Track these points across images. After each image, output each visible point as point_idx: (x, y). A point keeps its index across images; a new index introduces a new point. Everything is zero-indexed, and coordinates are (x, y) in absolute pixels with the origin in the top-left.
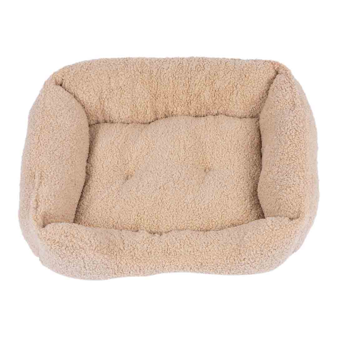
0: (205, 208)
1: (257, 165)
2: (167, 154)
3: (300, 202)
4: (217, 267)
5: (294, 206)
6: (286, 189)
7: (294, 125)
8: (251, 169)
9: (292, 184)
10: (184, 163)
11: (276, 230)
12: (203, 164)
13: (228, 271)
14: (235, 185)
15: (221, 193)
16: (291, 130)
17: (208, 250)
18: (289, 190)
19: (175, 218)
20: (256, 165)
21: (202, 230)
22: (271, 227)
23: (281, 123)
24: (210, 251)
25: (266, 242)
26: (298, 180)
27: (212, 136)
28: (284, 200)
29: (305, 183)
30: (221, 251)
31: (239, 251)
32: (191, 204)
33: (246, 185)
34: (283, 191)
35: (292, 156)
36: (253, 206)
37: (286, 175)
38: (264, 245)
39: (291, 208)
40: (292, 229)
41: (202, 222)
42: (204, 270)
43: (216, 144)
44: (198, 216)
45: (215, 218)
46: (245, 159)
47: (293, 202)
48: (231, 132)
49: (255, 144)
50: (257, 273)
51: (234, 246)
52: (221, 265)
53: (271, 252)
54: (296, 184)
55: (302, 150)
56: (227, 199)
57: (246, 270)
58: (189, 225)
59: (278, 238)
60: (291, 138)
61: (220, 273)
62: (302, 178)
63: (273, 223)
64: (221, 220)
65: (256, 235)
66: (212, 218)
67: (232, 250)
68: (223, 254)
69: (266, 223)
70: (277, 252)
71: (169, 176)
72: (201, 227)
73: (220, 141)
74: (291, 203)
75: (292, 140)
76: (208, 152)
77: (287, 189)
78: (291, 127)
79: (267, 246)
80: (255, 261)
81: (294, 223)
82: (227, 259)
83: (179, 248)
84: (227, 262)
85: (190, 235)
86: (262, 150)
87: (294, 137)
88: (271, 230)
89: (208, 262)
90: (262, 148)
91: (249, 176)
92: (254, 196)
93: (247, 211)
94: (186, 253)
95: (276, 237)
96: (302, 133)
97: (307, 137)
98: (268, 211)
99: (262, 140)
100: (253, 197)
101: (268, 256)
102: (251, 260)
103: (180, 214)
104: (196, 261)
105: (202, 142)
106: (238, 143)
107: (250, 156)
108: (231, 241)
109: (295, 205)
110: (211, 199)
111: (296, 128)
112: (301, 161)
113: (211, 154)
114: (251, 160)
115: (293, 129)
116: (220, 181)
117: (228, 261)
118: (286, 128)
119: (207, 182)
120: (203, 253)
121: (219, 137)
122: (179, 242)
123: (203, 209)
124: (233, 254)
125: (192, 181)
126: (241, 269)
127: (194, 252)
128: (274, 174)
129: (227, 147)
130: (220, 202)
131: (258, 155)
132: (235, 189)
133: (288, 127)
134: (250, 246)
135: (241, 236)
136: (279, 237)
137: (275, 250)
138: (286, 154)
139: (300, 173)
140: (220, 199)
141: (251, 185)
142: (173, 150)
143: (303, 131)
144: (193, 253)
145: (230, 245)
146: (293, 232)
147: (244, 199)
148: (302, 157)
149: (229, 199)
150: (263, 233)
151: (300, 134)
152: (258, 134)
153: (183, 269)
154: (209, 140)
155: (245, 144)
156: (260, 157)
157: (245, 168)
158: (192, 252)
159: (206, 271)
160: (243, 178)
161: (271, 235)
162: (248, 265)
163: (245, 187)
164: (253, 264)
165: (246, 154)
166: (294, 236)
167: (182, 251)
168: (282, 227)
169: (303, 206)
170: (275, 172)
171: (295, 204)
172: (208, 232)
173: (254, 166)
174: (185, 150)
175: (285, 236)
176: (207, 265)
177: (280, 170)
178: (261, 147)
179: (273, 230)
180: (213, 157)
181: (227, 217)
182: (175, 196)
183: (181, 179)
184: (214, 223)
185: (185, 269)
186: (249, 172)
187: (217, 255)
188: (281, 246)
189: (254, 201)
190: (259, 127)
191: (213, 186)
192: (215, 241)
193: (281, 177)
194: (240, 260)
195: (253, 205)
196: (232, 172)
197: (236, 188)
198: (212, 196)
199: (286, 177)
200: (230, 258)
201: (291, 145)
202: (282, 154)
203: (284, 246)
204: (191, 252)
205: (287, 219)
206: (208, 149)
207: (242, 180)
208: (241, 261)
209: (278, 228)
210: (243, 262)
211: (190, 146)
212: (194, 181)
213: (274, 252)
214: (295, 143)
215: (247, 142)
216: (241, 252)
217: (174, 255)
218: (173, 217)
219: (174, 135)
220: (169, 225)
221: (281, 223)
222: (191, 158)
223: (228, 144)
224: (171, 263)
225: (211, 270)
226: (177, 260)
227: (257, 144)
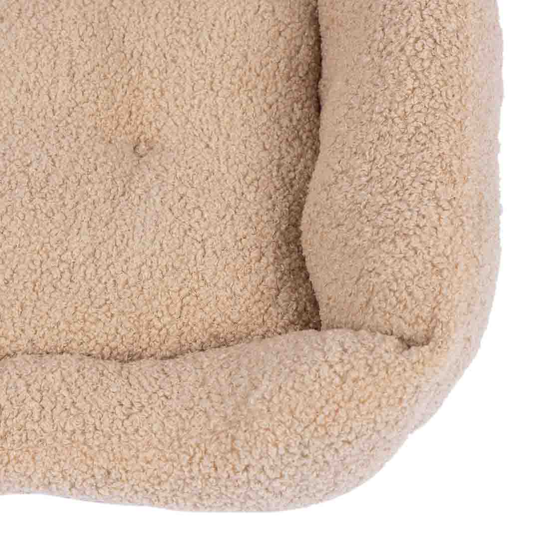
0: (127, 282)
1: (304, 137)
2: (14, 90)
3: (438, 289)
4: (159, 484)
5: (417, 300)
6: (393, 241)
7: (430, 22)
8: (283, 152)
9: (412, 224)
10: (68, 123)
11: (355, 381)
12: (128, 128)
13: (195, 499)
14: (229, 206)
15: (182, 234)
16: (417, 39)
17: (130, 430)
18: (401, 244)
19: (28, 313)
20: (300, 138)
21: (115, 353)
22: (338, 368)
23: (386, 12)
24: (137, 431)
25: (320, 419)
26: (433, 212)
27: (161, 35)
28: (383, 277)
29: (457, 222)
30: (174, 434)
31: (229, 440)
32: (83, 268)
33: (264, 204)
34: (383, 246)
35: (417, 128)
36: (285, 277)
37: (397, 193)
38: (312, 428)
39: (405, 307)
40: (407, 380)
41: (117, 329)
42: (116, 492)
43: (174, 61)
44: (105, 308)
45: (160, 315)
46: (264, 118)
47: (413, 287)
48: (225, 26)
49: (300, 68)
50: (286, 508)
51: (214, 421)
52: (171, 480)
53: (336, 450)
54: (425, 226)
55: (452, 110)
56: (201, 252)
57: (250, 498)
58: (72, 336)
59: (361, 405)
60: (416, 66)
61: (166, 503)
62: (445, 205)
63: (345, 357)
64: (180, 324)
65: (287, 393)
66: (150, 317)
67: (208, 437)
68: (180, 447)
69: (325, 354)
70: (355, 451)
71: (15, 168)
72: (113, 344)
73: (190, 54)
74: (407, 287)
75: (420, 75)
76: (147, 88)
77: (398, 239)
78: (418, 28)
79: (322, 431)
80: (282, 476)
81: (415, 359)
82: (190, 463)
83: (36, 418)
84: (191, 471)
85: (76, 375)
86: (321, 87)
87: (426, 64)
88: (337, 380)
89: (129, 468)
90: (322, 82)
91: (274, 174)
92: (288, 244)
93: (263, 293)
94: (60, 435)
95: (353, 404)
96: (455, 50)
97: (468, 64)
98: (331, 302)
99: (324, 53)
100: (284, 248)
101: (326, 462)
102: (269, 472)
103: (46, 298)
104: (89, 462)
105: (128, 52)
106: (244, 64)
107: (281, 107)
108: (206, 404)
109: (422, 297)
110: (148, 252)
111: (436, 34)
112: (446, 147)
113: (158, 94)
114: (285, 122)
115: (426, 37)
116: (182, 190)
117: (195, 469)
118: (403, 32)
119: (139, 191)
120: (115, 439)
121: (184, 42)
122: (38, 398)
123: (120, 287)
124: (212, 448)
125: (88, 188)
126: (235, 497)
127: (83, 433)
128: (356, 182)
129: (209, 73)
130: (177, 265)
131: (308, 103)
132: (228, 218)
133: (411, 29)
134: (267, 429)
135: (241, 390)
136: (363, 403)
137: (347, 446)
138: (397, 120)
139: (441, 188)
140: (179, 251)
141: (282, 207)
142: (33, 79)
143: (458, 44)
144: (82, 439)
145: (203, 419)
146: (410, 390)
147: (255, 254)
148: (449, 134)
149: (209, 252)
150: (311, 388)
151: (447, 54)
152: (313, 34)
153: (47, 487)
154: (151, 49)
155: (269, 67)
156: (313, 110)
157: (265, 149)
158: (78, 432)
159: (123, 494)
160: (255, 183)
161: (338, 397)
162: (258, 486)
163: (261, 213)
164: (276, 484)
165: (270, 99)
166: (412, 402)
167: (46, 429)
168: (376, 371)
169: (448, 302)
170: (360, 176)
171: (419, 294)
172: (134, 366)
173: (294, 139)
174: (72, 81)
175: (384, 401)
176: (124, 478)
177: (375, 173)
178: (320, 76)
179: (343, 379)
180: (164, 105)
181: (200, 315)
182: (34, 238)
183: (56, 180)
184: (154, 331)
185: (54, 486)
186: (275, 162)
187: (160, 447)
188: (370, 432)
189: (287, 260)
190: (315, 8)
191: (159, 207)
192: (155, 397)
193: (379, 198)
194: (233, 469)
195: (283, 274)
196: (222, 161)
197: (232, 219)
198: (152, 242)
199: (396, 197)
200: (202, 458)
201: (417, 91)
202: (386, 118)
203: (379, 432)
204: (74, 432)
205: (391, 343)
206: (149, 77)
207: (253, 188)
208: (236, 473)
209: (362, 375)
210: (243, 477)
211: (88, 68)
212: (96, 187)
213: (344, 451)
214: (429, 86)
215: (275, 59)
216: (239, 444)
217: (21, 440)
218: (22, 307)
219: (40, 28)
220: (11, 333)
221: (371, 357)
222: (90, 108)
223: (212, 66)
224: (10, 467)
225: (136, 492)
226: (28, 457)
227: (306, 68)
